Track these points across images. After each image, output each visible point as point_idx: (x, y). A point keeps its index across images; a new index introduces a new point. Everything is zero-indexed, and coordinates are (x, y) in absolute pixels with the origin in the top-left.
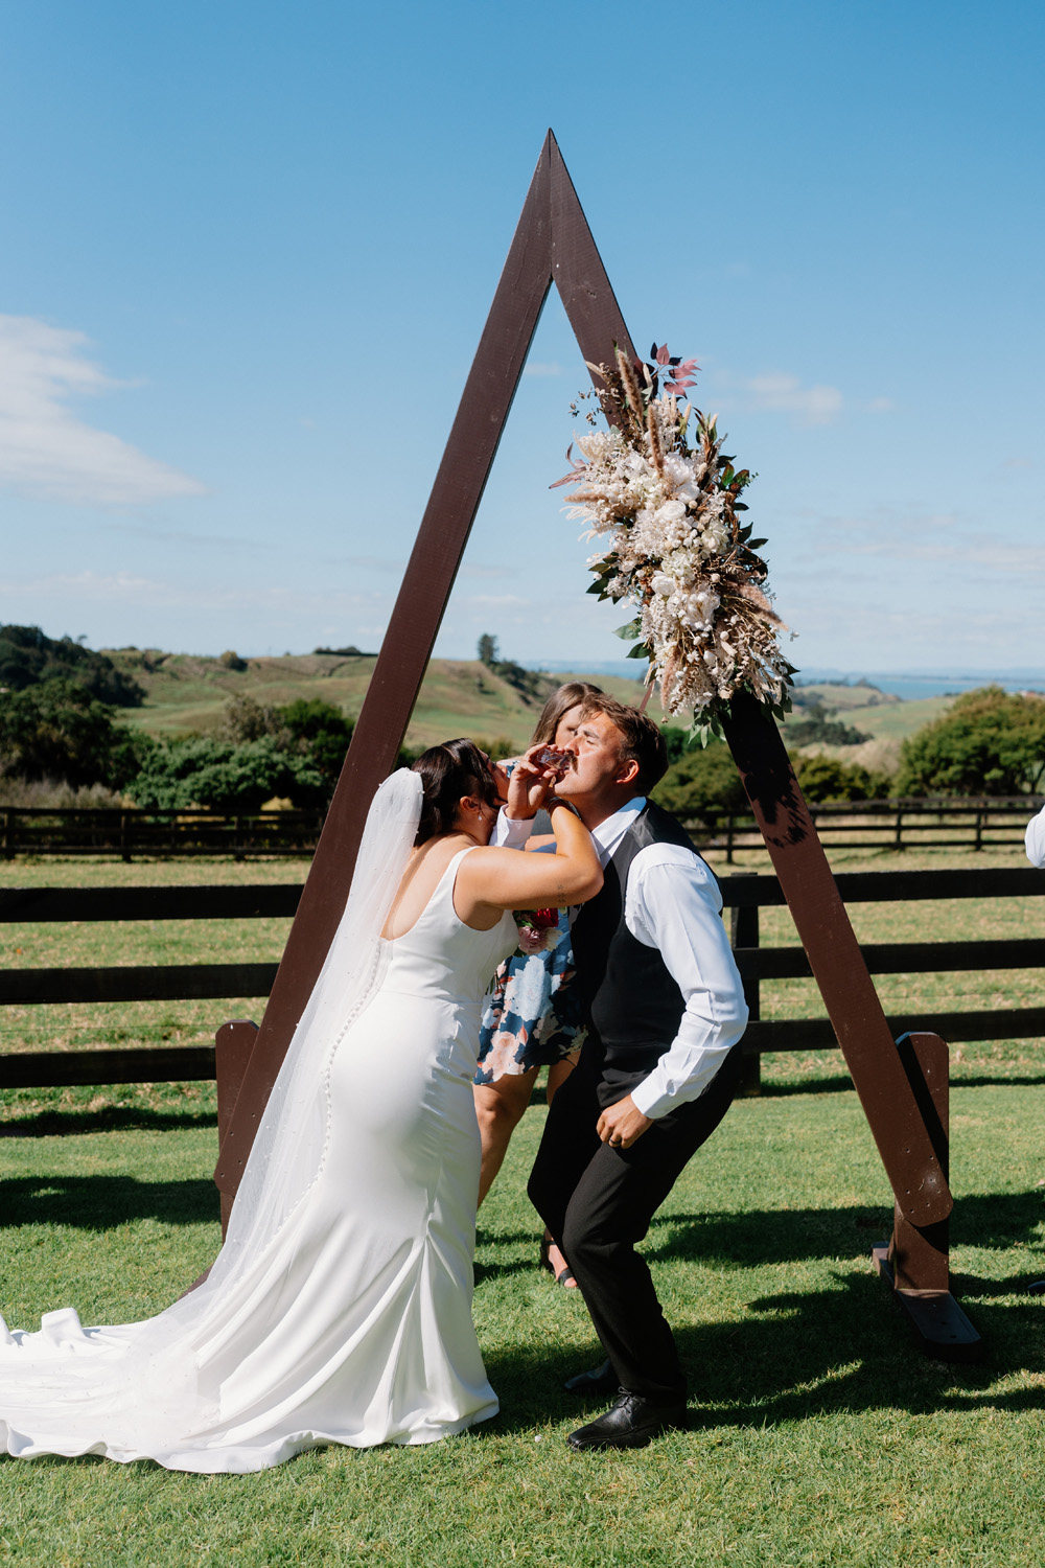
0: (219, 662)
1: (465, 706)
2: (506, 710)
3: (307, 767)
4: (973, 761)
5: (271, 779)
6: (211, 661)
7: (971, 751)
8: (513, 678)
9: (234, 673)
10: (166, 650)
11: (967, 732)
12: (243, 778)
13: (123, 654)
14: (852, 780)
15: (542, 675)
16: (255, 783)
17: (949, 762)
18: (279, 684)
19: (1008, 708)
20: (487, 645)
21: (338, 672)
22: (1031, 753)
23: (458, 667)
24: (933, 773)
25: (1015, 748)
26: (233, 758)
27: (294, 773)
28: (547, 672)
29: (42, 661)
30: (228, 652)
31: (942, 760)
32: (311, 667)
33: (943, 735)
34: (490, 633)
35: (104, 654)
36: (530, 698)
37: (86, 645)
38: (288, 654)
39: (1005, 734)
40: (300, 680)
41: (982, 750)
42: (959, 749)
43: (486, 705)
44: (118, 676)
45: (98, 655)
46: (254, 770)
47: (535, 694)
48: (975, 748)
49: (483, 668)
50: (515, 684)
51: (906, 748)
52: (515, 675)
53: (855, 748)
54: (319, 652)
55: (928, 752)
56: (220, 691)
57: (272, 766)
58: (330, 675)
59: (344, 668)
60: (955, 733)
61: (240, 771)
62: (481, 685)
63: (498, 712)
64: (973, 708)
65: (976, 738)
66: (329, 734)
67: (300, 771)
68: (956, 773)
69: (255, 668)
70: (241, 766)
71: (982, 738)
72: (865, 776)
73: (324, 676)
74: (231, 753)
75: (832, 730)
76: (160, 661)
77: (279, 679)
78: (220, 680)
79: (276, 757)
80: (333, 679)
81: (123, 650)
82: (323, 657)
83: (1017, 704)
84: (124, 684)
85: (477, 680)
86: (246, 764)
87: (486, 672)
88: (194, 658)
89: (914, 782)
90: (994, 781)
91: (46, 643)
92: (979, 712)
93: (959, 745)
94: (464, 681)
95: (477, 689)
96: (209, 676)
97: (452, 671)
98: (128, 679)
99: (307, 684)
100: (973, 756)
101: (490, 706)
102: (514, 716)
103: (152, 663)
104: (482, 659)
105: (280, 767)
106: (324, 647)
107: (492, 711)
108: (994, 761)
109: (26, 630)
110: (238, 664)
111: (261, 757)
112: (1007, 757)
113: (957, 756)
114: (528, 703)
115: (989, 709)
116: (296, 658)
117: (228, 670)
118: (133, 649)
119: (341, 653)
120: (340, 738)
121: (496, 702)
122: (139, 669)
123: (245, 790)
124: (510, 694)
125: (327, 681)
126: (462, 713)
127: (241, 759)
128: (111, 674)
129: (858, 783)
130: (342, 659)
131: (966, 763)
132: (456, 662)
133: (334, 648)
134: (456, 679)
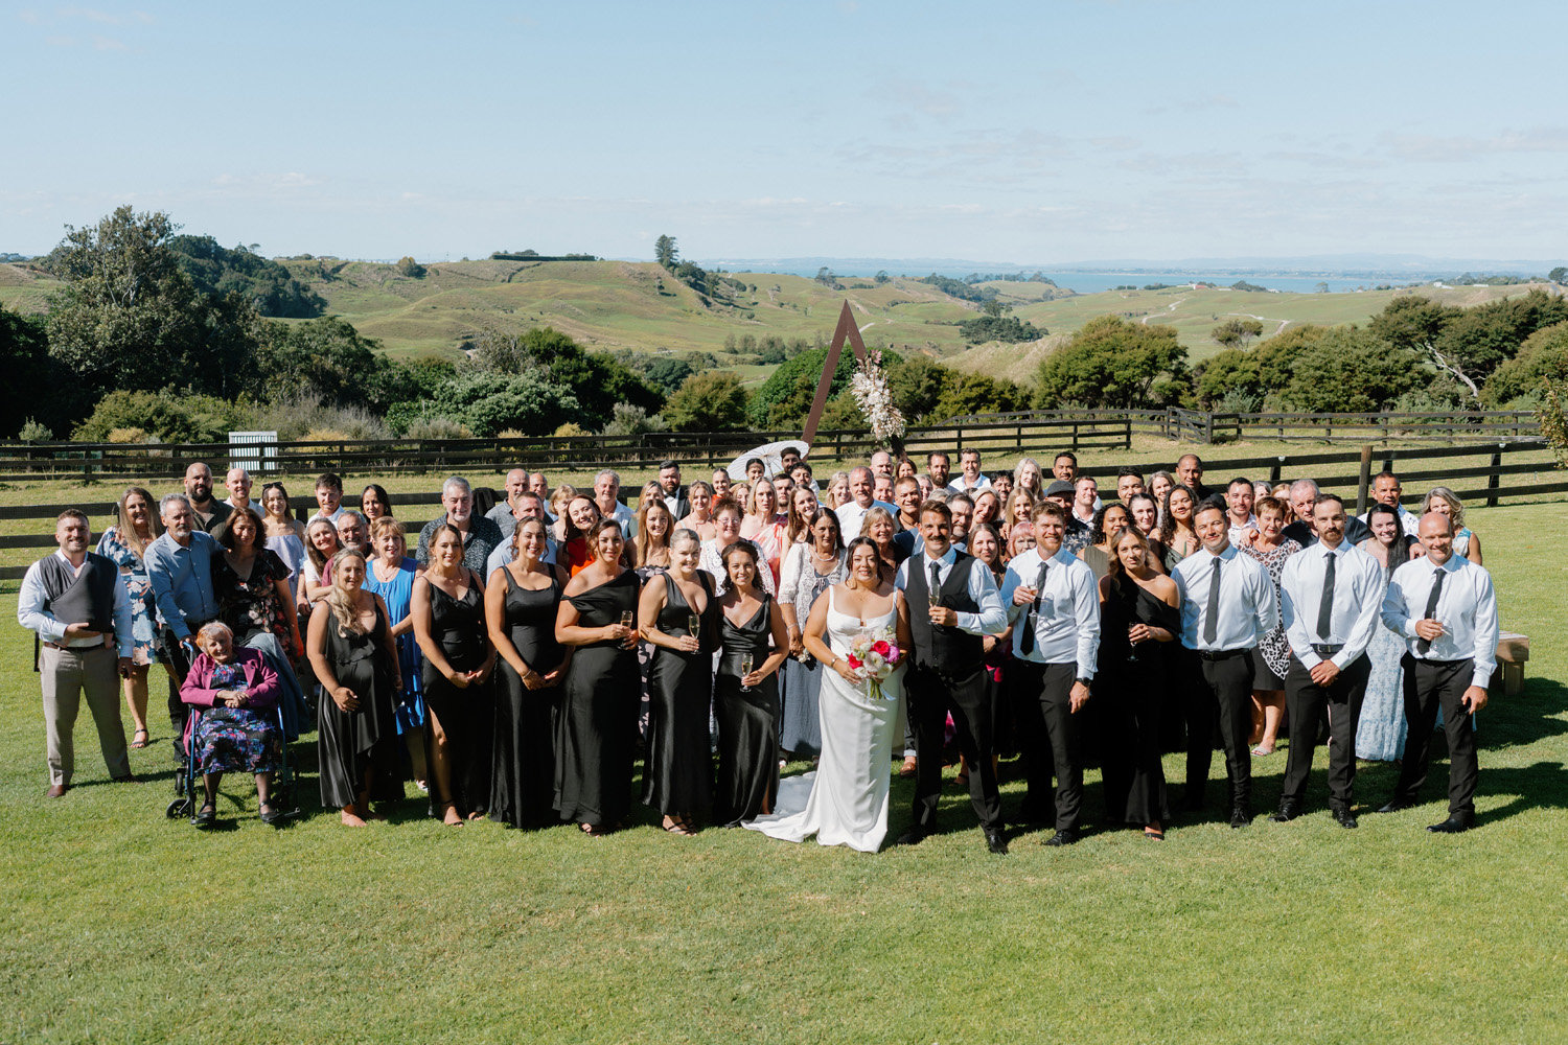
0: (397, 269)
1: (645, 309)
2: (688, 312)
4: (1093, 378)
6: (389, 268)
7: (1092, 370)
8: (693, 280)
9: (413, 279)
10: (342, 258)
11: (1089, 355)
13: (298, 262)
14: (1002, 393)
15: (720, 275)
17: (1076, 379)
18: (460, 290)
19: (1121, 335)
20: (665, 246)
21: (517, 277)
22: (1138, 371)
23: (638, 270)
24: (1064, 387)
25: (1126, 367)
28: (726, 272)
29: (218, 272)
30: (406, 259)
31: (1070, 377)
32: (489, 273)
33: (1070, 357)
34: (668, 235)
35: (281, 263)
36: (710, 300)
37: (258, 253)
38: (465, 259)
39: (1118, 356)
40: (480, 286)
41: (1101, 369)
42: (1083, 369)
43: (666, 306)
44: (296, 285)
45: (274, 264)
47: (715, 295)
48: (1094, 368)
49: (662, 270)
50: (693, 286)
51: (1043, 367)
52: (696, 277)
54: (497, 257)
55: (1060, 371)
56: (399, 299)
58: (510, 281)
59: (523, 273)
60: (1080, 356)
62: (661, 287)
63: (678, 314)
64: (1094, 335)
65: (1095, 361)
68: (1081, 387)
69: (434, 275)
71: (1100, 360)
72: (1014, 389)
73: (503, 281)
75: (1006, 326)
76: (337, 269)
77: (458, 285)
78: (398, 287)
80: (512, 284)
81: (297, 258)
82: (501, 262)
83: (1128, 330)
84: (303, 294)
85: (657, 283)
87: (665, 274)
88: (372, 266)
89: (1050, 394)
90: (1111, 393)
91: (220, 253)
92: (1099, 337)
93: (1083, 365)
94: (644, 284)
95: (657, 291)
96: (387, 283)
97: (632, 274)
98: (306, 289)
99: (487, 290)
100: (1094, 374)
101: (671, 308)
102: (694, 318)
103: (330, 272)
104: (661, 261)
106: (502, 252)
107: (673, 313)
108: (1110, 378)
109: (199, 240)
110: (417, 271)
112: (1120, 375)
113: (1082, 374)
114: (708, 304)
115: (1107, 336)
116: (473, 263)
117: (407, 278)
118: (309, 258)
119: (518, 258)
121: (677, 304)
122: (316, 278)
124: (691, 296)
125: (506, 286)
126: (642, 316)
128: (289, 283)
129: (1007, 395)
130: (521, 264)
131: (1088, 379)
132: (635, 264)
133: (512, 252)
134: (635, 282)
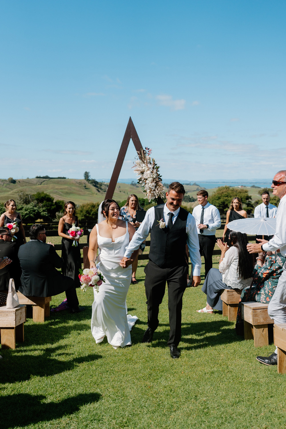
0: (8, 181)
1: (81, 193)
2: (93, 194)
3: (44, 211)
4: (221, 206)
5: (34, 214)
6: (5, 180)
7: (221, 203)
8: (95, 184)
9: (12, 184)
11: (219, 198)
12: (26, 214)
15: (103, 183)
16: (30, 215)
18: (26, 187)
19: (230, 192)
20: (87, 175)
21: (43, 183)
23: (79, 181)
26: (23, 209)
27: (40, 213)
28: (104, 182)
30: (10, 178)
32: (35, 182)
33: (213, 199)
34: (87, 171)
36: (100, 190)
38: (28, 178)
39: (230, 198)
40: (32, 186)
42: (217, 203)
43: (87, 192)
46: (29, 212)
47: (101, 189)
48: (222, 202)
49: (85, 181)
50: (95, 186)
52: (95, 183)
53: (193, 203)
54: (37, 177)
56: (8, 189)
57: (34, 211)
58: (41, 184)
59: (45, 182)
60: (216, 199)
61: (26, 212)
62: (85, 186)
63: (90, 194)
64: (221, 192)
65: (222, 200)
66: (47, 202)
67: (42, 212)
69: (18, 183)
70: (26, 211)
71: (223, 200)
73: (39, 184)
74: (23, 208)
75: (186, 198)
77: (26, 186)
78: (8, 186)
79: (35, 208)
80: (42, 185)
82: (39, 179)
83: (232, 191)
85: (84, 185)
86: (27, 210)
87: (87, 182)
92: (223, 193)
93: (217, 201)
94: (80, 185)
95: (84, 188)
96: (5, 185)
97: (77, 182)
99: (34, 187)
100: (221, 205)
101: (88, 193)
102: (95, 195)
104: (85, 179)
105: (36, 211)
106: (39, 176)
107: (89, 194)
108: (226, 206)
110: (13, 181)
111: (31, 208)
114: (99, 191)
115: (225, 192)
116: (30, 179)
117: (10, 183)
119: (43, 178)
120: (50, 203)
121: (90, 191)
123: (27, 217)
124: (94, 189)
125: (40, 186)
126: (80, 195)
127: (26, 209)
130: (44, 179)
131: (219, 206)
132: (78, 180)
133: (42, 176)
134: (78, 185)
